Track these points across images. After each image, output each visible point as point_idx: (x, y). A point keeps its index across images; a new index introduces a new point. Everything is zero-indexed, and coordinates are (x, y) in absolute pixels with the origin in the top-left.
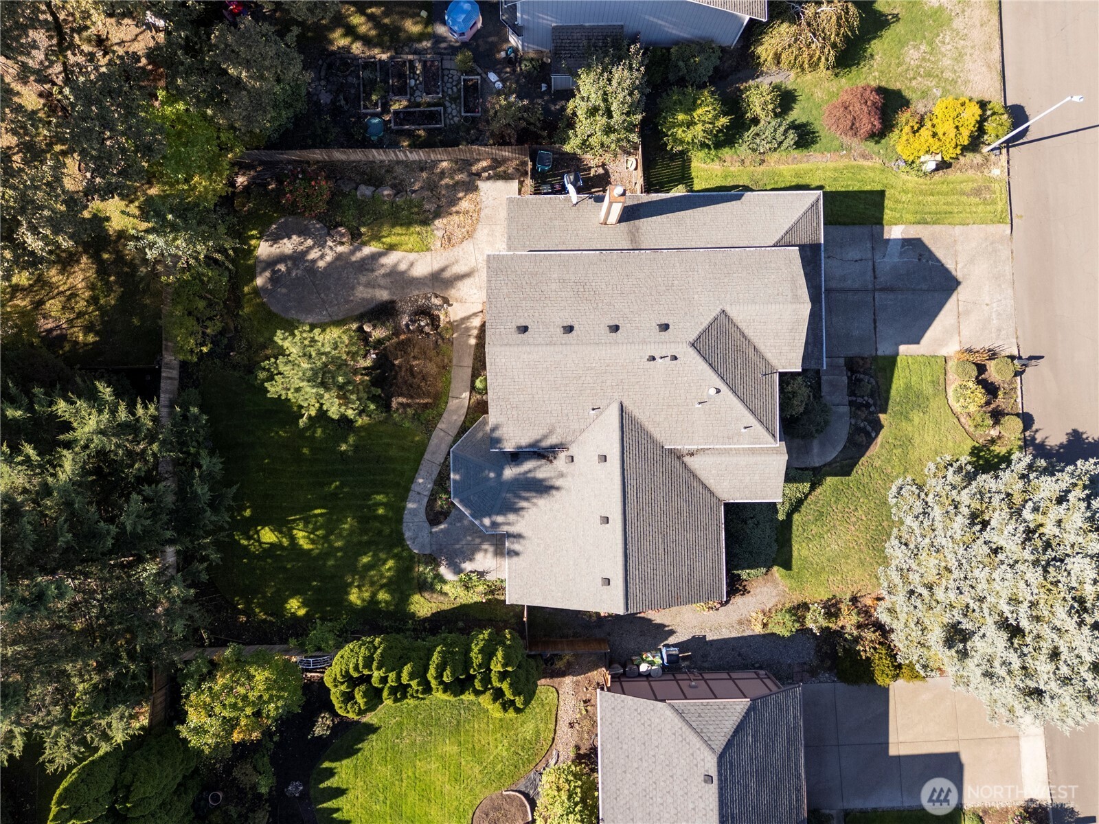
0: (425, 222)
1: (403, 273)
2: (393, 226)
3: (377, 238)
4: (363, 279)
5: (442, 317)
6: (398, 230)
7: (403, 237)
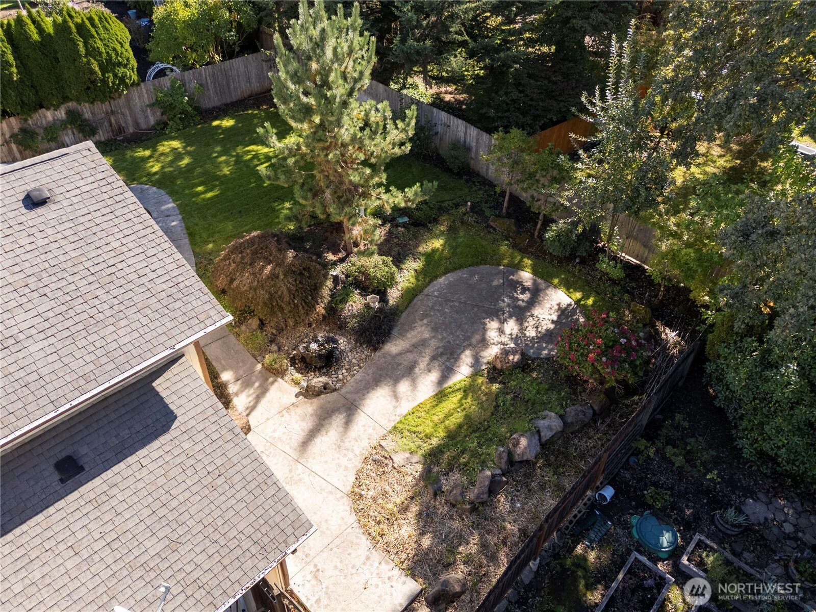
0: (433, 456)
1: (396, 381)
2: (467, 417)
3: (469, 390)
4: (434, 343)
5: (297, 376)
6: (457, 418)
7: (442, 416)
